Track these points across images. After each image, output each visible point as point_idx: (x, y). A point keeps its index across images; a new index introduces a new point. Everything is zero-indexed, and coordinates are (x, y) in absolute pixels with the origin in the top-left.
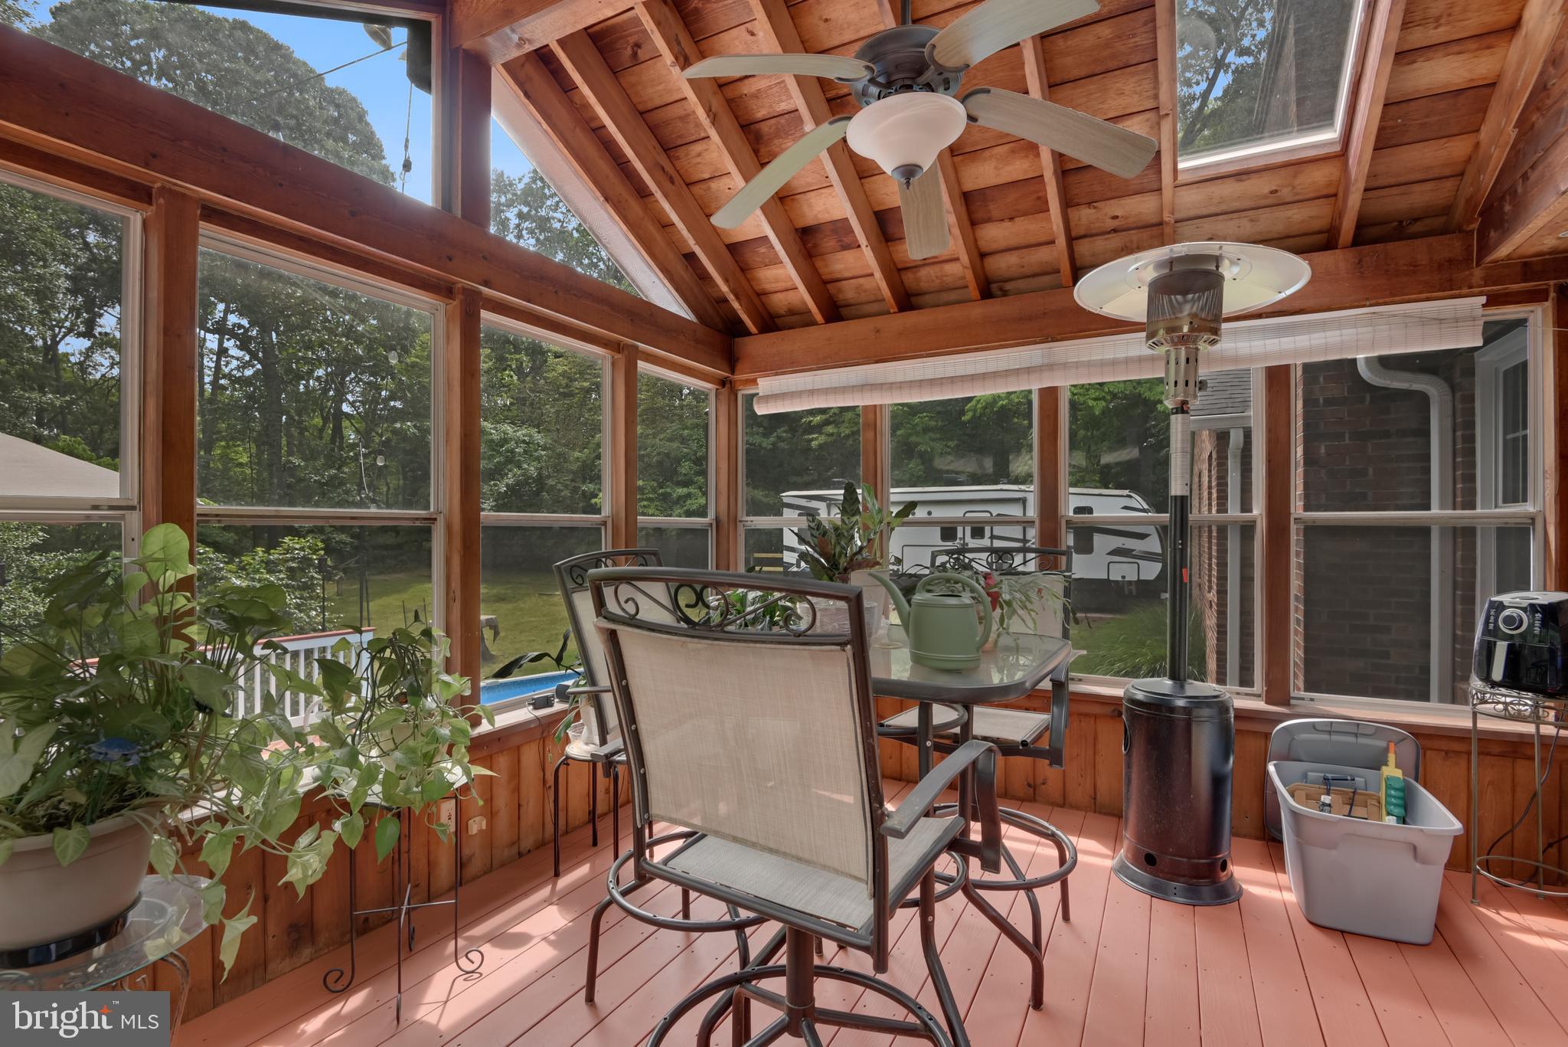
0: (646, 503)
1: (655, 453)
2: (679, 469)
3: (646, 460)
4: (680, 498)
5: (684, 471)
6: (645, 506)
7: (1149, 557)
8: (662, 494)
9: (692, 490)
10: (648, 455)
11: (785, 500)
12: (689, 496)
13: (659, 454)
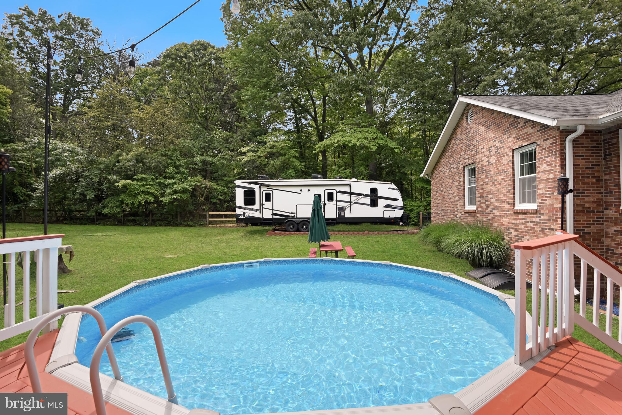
0: (149, 187)
1: (153, 161)
2: (167, 170)
3: (148, 165)
4: (169, 184)
5: (170, 171)
6: (148, 188)
7: (399, 208)
8: (158, 182)
9: (175, 180)
10: (150, 163)
11: (237, 184)
12: (175, 183)
13: (155, 162)
